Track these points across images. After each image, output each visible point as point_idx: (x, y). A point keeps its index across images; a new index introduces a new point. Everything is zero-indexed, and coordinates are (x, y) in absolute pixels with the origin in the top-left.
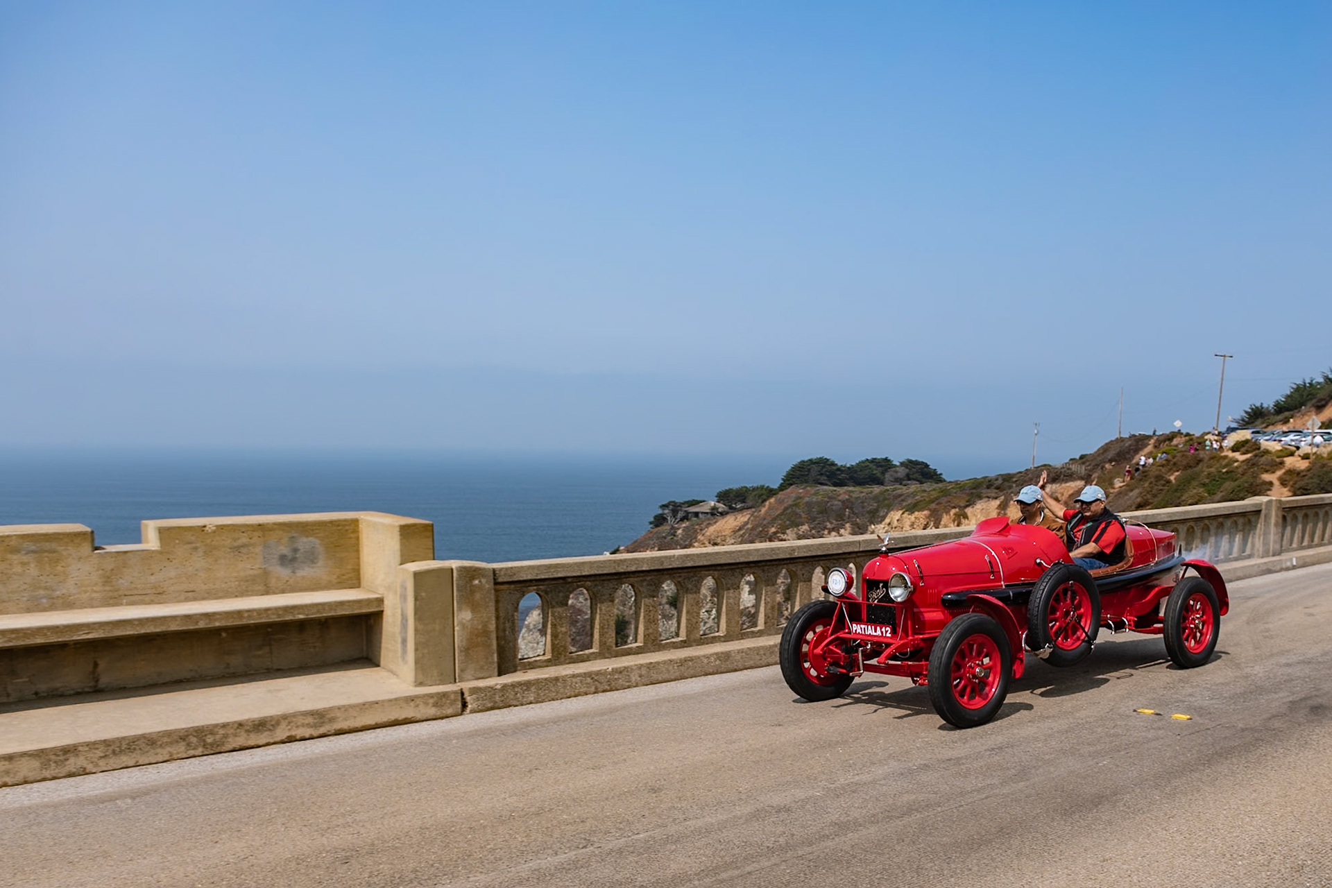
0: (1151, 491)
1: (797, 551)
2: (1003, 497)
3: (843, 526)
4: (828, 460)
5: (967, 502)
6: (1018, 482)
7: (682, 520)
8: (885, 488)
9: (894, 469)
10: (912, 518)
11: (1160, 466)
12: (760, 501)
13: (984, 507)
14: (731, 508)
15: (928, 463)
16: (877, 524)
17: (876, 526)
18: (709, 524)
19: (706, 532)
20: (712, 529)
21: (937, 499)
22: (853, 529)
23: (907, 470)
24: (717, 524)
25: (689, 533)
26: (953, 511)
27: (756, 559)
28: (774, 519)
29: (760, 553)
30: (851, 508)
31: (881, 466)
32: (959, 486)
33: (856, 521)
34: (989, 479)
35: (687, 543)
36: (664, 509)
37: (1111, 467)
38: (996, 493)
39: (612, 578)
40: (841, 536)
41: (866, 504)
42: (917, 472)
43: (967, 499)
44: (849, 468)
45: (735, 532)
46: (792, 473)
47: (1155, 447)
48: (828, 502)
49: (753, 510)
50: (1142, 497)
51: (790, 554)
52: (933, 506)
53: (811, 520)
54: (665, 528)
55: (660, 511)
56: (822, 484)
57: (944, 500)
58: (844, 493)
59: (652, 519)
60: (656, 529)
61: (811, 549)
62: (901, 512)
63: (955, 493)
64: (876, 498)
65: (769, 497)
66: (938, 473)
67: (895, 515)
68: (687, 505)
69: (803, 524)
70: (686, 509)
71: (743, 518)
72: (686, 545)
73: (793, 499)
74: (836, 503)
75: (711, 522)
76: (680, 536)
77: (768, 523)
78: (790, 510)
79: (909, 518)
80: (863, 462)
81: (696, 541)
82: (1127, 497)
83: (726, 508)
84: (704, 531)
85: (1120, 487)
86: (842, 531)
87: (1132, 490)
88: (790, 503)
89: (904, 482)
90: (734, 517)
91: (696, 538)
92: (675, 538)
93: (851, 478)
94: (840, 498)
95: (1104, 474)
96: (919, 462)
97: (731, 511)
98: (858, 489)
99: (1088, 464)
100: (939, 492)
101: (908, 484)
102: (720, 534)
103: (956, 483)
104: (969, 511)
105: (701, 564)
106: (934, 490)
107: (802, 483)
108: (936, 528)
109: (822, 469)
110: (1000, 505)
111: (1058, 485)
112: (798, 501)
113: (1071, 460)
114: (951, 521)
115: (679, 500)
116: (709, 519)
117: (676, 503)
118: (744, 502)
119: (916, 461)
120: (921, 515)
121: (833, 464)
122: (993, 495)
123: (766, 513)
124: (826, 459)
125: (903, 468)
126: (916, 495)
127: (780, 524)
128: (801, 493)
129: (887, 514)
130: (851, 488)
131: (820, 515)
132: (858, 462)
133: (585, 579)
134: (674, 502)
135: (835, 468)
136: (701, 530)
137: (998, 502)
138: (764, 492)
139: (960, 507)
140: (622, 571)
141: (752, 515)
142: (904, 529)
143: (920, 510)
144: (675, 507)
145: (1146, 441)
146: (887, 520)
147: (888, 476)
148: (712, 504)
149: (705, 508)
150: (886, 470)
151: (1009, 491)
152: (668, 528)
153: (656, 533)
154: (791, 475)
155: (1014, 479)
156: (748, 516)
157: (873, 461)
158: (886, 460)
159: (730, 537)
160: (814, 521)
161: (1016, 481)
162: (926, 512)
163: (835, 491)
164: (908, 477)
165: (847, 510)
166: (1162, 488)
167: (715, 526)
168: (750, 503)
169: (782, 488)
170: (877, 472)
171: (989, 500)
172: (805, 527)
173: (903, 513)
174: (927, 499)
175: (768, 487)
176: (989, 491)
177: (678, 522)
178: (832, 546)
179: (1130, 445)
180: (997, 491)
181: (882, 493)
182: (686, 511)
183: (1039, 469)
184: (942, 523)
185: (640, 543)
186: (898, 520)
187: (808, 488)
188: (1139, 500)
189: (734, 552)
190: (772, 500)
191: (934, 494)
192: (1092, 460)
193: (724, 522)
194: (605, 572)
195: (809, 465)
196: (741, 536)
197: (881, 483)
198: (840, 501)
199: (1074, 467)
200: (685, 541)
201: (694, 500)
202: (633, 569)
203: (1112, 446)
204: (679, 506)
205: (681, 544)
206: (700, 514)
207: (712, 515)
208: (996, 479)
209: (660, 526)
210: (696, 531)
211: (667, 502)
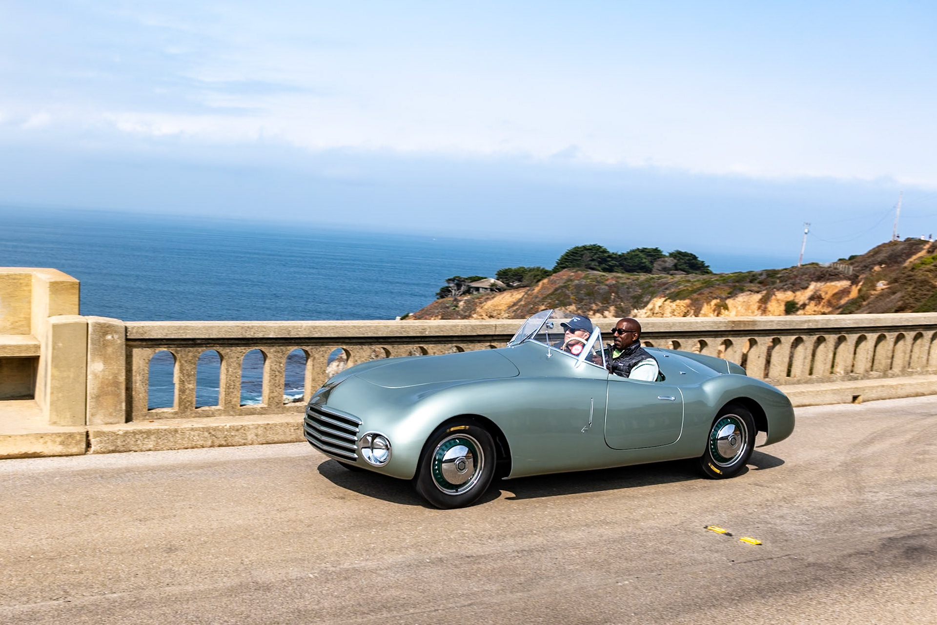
0: (914, 295)
1: (428, 330)
2: (765, 292)
3: (607, 309)
4: (600, 247)
5: (729, 294)
6: (782, 278)
7: (464, 293)
8: (651, 276)
9: (662, 259)
10: (674, 305)
11: (927, 271)
12: (535, 281)
13: (745, 300)
14: (508, 285)
15: (697, 256)
16: (640, 309)
17: (639, 311)
18: (488, 298)
19: (484, 305)
20: (489, 303)
21: (700, 290)
22: (616, 312)
23: (676, 261)
24: (495, 299)
25: (469, 305)
26: (714, 302)
28: (544, 299)
29: (390, 329)
30: (616, 293)
31: (651, 256)
32: (724, 279)
33: (620, 305)
34: (754, 273)
35: (467, 314)
36: (449, 283)
37: (880, 269)
38: (759, 287)
39: (240, 342)
40: (605, 317)
41: (631, 290)
42: (685, 263)
43: (729, 291)
44: (620, 255)
45: (509, 307)
46: (566, 257)
47: (929, 252)
48: (596, 285)
49: (528, 288)
50: (904, 301)
51: (420, 332)
52: (695, 296)
53: (579, 301)
54: (449, 299)
55: (447, 285)
56: (593, 269)
57: (706, 291)
58: (612, 278)
59: (439, 291)
60: (441, 300)
61: (443, 329)
62: (663, 299)
63: (719, 285)
64: (641, 285)
65: (543, 278)
66: (706, 265)
67: (658, 302)
68: (470, 281)
69: (570, 304)
70: (469, 284)
71: (518, 295)
72: (466, 316)
73: (564, 281)
74: (603, 287)
75: (490, 297)
76: (461, 307)
77: (539, 301)
78: (559, 291)
79: (670, 306)
80: (634, 251)
81: (475, 313)
82: (888, 300)
83: (504, 285)
84: (483, 305)
85: (882, 289)
86: (606, 313)
87: (894, 293)
88: (561, 284)
89: (671, 272)
90: (510, 294)
91: (475, 310)
92: (457, 309)
93: (621, 265)
94: (607, 283)
95: (872, 276)
96: (688, 254)
97: (508, 288)
98: (626, 275)
99: (856, 264)
100: (703, 283)
101: (675, 274)
102: (496, 308)
103: (721, 275)
104: (729, 302)
105: (328, 336)
106: (698, 281)
107: (574, 267)
108: (696, 316)
109: (594, 255)
110: (761, 300)
111: (823, 284)
112: (569, 283)
113: (840, 260)
114: (711, 311)
115: (464, 276)
116: (488, 294)
117: (461, 278)
118: (521, 281)
119: (685, 252)
120: (683, 303)
121: (605, 251)
122: (756, 289)
123: (539, 291)
124: (599, 246)
125: (672, 259)
126: (680, 284)
127: (550, 303)
128: (572, 276)
129: (650, 300)
130: (619, 275)
131: (587, 297)
132: (629, 251)
133: (213, 342)
134: (458, 277)
135: (606, 255)
136: (481, 303)
137: (759, 296)
138: (539, 273)
139: (721, 298)
140: (250, 337)
141: (526, 293)
142: (665, 315)
143: (683, 298)
144: (459, 282)
145: (922, 246)
146: (650, 306)
147: (656, 265)
148: (492, 281)
149: (485, 284)
150: (655, 259)
151: (773, 287)
152: (452, 299)
153: (441, 303)
154: (566, 259)
155: (779, 275)
156: (523, 294)
157: (643, 251)
158: (656, 250)
159: (505, 311)
160: (581, 302)
161: (781, 277)
162: (687, 301)
163: (603, 276)
164: (676, 267)
165: (613, 294)
166: (927, 293)
167: (492, 301)
168: (525, 282)
169: (556, 270)
170: (646, 261)
171: (751, 294)
172: (573, 308)
173: (665, 301)
174: (690, 289)
175: (543, 269)
176: (752, 285)
177: (461, 295)
178: (466, 327)
179: (903, 249)
180: (759, 285)
181: (647, 280)
182: (468, 286)
183: (805, 267)
184: (702, 312)
185: (427, 311)
186: (660, 307)
187: (580, 272)
188: (900, 303)
189: (363, 327)
190: (545, 281)
191: (698, 285)
192: (861, 262)
193: (501, 298)
194: (232, 337)
195: (582, 251)
196: (514, 311)
197: (648, 270)
198: (607, 285)
199: (841, 267)
200: (465, 312)
201: (476, 276)
202: (260, 336)
203: (884, 249)
204: (464, 281)
205: (461, 315)
206: (481, 289)
207: (492, 290)
208: (761, 275)
209: (444, 298)
210: (476, 304)
211: (452, 277)
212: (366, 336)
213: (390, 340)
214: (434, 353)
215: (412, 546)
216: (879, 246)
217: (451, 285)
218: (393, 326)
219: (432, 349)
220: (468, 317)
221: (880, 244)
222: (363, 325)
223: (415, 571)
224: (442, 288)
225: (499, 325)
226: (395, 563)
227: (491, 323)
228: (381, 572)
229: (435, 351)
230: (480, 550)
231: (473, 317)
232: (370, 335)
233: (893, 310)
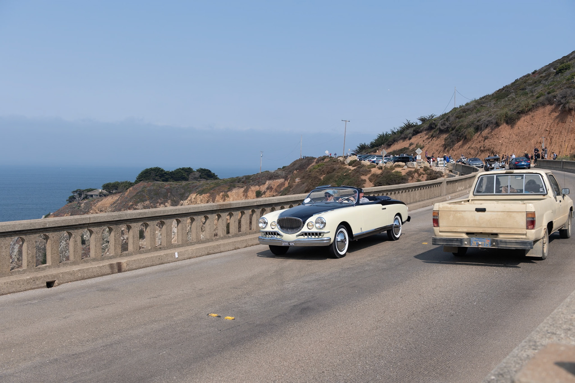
0: (312, 184)
2: (246, 187)
3: (167, 202)
4: (160, 168)
5: (228, 189)
6: (253, 179)
7: (84, 199)
8: (189, 182)
9: (193, 173)
10: (201, 197)
11: (316, 172)
12: (125, 189)
13: (237, 192)
14: (110, 192)
15: (211, 170)
16: (184, 200)
17: (184, 201)
18: (98, 201)
20: (100, 203)
21: (213, 188)
22: (172, 203)
23: (200, 174)
24: (103, 201)
25: (88, 205)
26: (221, 194)
27: (19, 229)
28: (131, 198)
29: (23, 226)
30: (171, 193)
31: (187, 171)
32: (225, 182)
33: (173, 199)
34: (239, 178)
35: (86, 210)
36: (74, 194)
37: (297, 172)
38: (242, 185)
40: (166, 206)
41: (178, 190)
42: (205, 175)
43: (228, 188)
44: (171, 172)
45: (111, 205)
46: (142, 175)
47: (316, 163)
48: (159, 189)
49: (122, 193)
50: (308, 187)
52: (212, 191)
53: (151, 198)
54: (75, 203)
55: (72, 194)
56: (157, 180)
57: (217, 188)
58: (168, 185)
59: (68, 199)
60: (70, 204)
62: (196, 194)
63: (223, 185)
64: (183, 187)
65: (129, 187)
66: (216, 175)
67: (193, 196)
68: (87, 191)
69: (146, 201)
70: (86, 193)
71: (115, 198)
72: (86, 212)
73: (141, 188)
74: (163, 190)
75: (100, 200)
76: (83, 207)
77: (128, 200)
78: (140, 193)
79: (200, 197)
80: (178, 170)
81: (91, 210)
82: (301, 187)
83: (107, 193)
84: (96, 204)
85: (298, 182)
86: (166, 204)
87: (303, 184)
88: (140, 190)
89: (198, 180)
90: (111, 198)
91: (91, 208)
92: (80, 209)
93: (172, 177)
94: (165, 187)
95: (294, 176)
96: (206, 169)
97: (110, 194)
98: (175, 183)
99: (286, 171)
100: (215, 184)
101: (201, 181)
102: (104, 206)
103: (223, 180)
104: (229, 193)
106: (213, 183)
107: (146, 180)
108: (213, 202)
109: (156, 173)
110: (244, 191)
111: (272, 181)
112: (144, 189)
113: (278, 169)
114: (221, 198)
116: (98, 198)
117: (81, 190)
118: (117, 190)
119: (205, 169)
120: (206, 196)
121: (162, 170)
122: (241, 186)
123: (128, 195)
124: (159, 168)
125: (198, 172)
126: (204, 186)
127: (134, 201)
128: (146, 185)
129: (189, 195)
130: (172, 183)
131: (156, 196)
132: (175, 169)
134: (80, 189)
135: (163, 172)
136: (94, 204)
137: (243, 189)
138: (127, 184)
139: (225, 192)
141: (121, 196)
142: (197, 203)
143: (206, 193)
144: (80, 193)
145: (313, 160)
146: (189, 198)
147: (191, 177)
148: (100, 191)
149: (96, 192)
150: (189, 173)
151: (249, 184)
152: (77, 203)
154: (141, 176)
155: (251, 178)
156: (119, 196)
157: (183, 169)
158: (190, 169)
159: (109, 208)
160: (152, 199)
161: (252, 179)
162: (208, 194)
163: (163, 184)
164: (201, 177)
165: (169, 193)
166: (317, 182)
167: (101, 202)
168: (119, 190)
169: (136, 182)
170: (185, 174)
171: (239, 188)
172: (147, 202)
173: (197, 195)
174: (209, 188)
175: (129, 182)
176: (239, 184)
177: (82, 200)
179: (305, 162)
180: (243, 184)
181: (186, 185)
182: (86, 194)
183: (263, 173)
184: (216, 199)
185: (61, 211)
186: (194, 198)
187: (150, 182)
188: (307, 188)
189: (4, 226)
190: (131, 189)
191: (213, 186)
192: (288, 169)
193: (106, 200)
195: (150, 171)
197: (186, 179)
198: (165, 189)
199: (279, 172)
200: (85, 210)
201: (91, 189)
203: (297, 162)
204: (83, 192)
205: (83, 212)
206: (94, 196)
207: (100, 196)
208: (243, 178)
209: (72, 202)
210: (91, 204)
211: (76, 190)
212: (7, 231)
213: (23, 232)
214: (53, 237)
215: (39, 354)
216: (295, 161)
217: (76, 194)
218: (25, 223)
219: (51, 235)
220: (87, 212)
221: (295, 160)
222: (4, 225)
223: (39, 370)
224: (70, 197)
225: (92, 217)
226: (26, 368)
227: (87, 217)
228: (17, 375)
229: (53, 236)
230: (81, 349)
231: (90, 212)
232: (10, 230)
233: (304, 192)
